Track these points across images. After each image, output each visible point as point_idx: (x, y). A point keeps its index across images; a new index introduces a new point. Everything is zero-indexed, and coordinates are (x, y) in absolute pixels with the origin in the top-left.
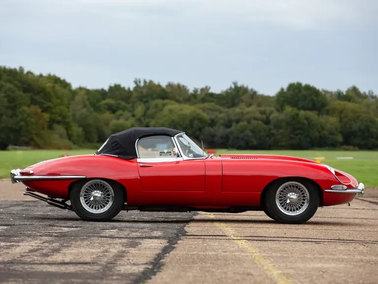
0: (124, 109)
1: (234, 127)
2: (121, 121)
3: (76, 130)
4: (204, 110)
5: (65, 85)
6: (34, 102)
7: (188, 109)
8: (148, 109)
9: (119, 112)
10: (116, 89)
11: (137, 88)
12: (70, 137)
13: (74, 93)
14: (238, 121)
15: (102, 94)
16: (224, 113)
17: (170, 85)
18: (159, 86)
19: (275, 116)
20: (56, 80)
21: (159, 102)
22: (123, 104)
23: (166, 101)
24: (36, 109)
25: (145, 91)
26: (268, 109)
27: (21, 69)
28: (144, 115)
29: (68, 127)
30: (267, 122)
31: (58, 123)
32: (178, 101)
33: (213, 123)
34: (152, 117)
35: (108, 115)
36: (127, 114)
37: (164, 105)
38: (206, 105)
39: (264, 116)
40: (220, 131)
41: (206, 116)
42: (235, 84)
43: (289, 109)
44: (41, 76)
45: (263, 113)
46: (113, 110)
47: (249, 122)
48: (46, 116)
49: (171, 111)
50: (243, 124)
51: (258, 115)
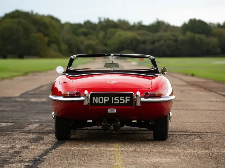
0: (92, 34)
1: (157, 44)
2: (91, 42)
3: (64, 47)
4: (139, 34)
5: (57, 21)
6: (39, 31)
7: (130, 34)
8: (106, 34)
9: (89, 36)
11: (100, 22)
12: (60, 51)
13: (63, 26)
14: (158, 41)
15: (79, 26)
16: (150, 37)
17: (120, 21)
18: (112, 21)
19: (181, 37)
20: (52, 18)
21: (113, 30)
22: (92, 31)
23: (117, 30)
24: (40, 35)
25: (104, 24)
26: (176, 34)
27: (32, 12)
28: (104, 37)
29: (59, 45)
30: (176, 41)
31: (54, 42)
32: (124, 30)
33: (144, 42)
34: (109, 39)
35: (82, 38)
36: (94, 37)
37: (116, 32)
38: (141, 32)
39: (174, 38)
40: (149, 47)
41: (140, 38)
42: (157, 19)
43: (189, 34)
44: (43, 16)
45: (174, 36)
46: (85, 34)
47: (165, 41)
48: (46, 39)
49: (120, 36)
50: (162, 42)
51: (171, 37)
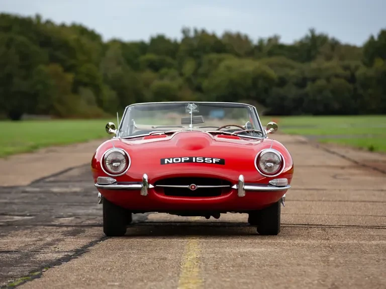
0: (170, 66)
1: (309, 87)
2: (166, 82)
3: (108, 94)
4: (271, 66)
5: (94, 36)
6: (53, 59)
7: (250, 66)
8: (199, 65)
9: (164, 70)
10: (159, 42)
11: (186, 39)
12: (100, 103)
13: (105, 47)
14: (314, 80)
15: (141, 47)
16: (296, 70)
17: (228, 35)
18: (214, 36)
19: (362, 71)
20: (82, 31)
21: (214, 56)
22: (169, 60)
23: (223, 55)
24: (57, 68)
25: (195, 43)
26: (353, 64)
27: (38, 17)
28: (195, 73)
29: (97, 90)
30: (352, 79)
31: (86, 85)
32: (238, 55)
33: (282, 82)
34: (205, 75)
35: (148, 74)
36: (173, 72)
37: (220, 60)
38: (274, 60)
39: (348, 73)
40: (292, 92)
41: (273, 74)
42: (312, 31)
43: (379, 63)
44: (63, 26)
45: (346, 68)
46: (155, 67)
47: (328, 80)
48: (70, 77)
49: (229, 68)
50: (321, 82)
51: (340, 71)
